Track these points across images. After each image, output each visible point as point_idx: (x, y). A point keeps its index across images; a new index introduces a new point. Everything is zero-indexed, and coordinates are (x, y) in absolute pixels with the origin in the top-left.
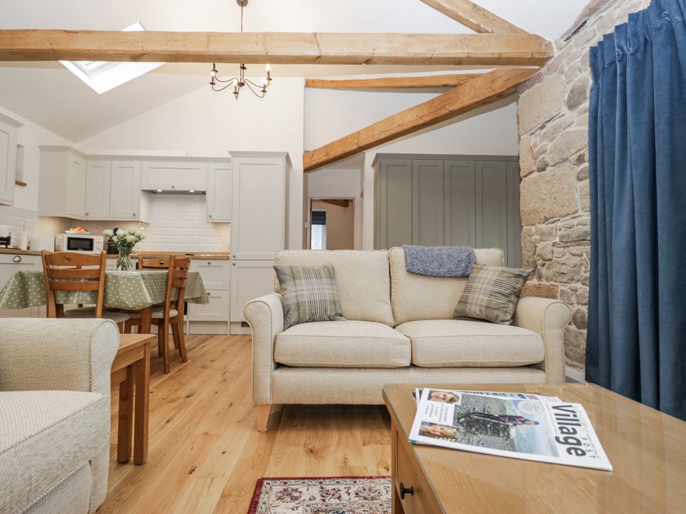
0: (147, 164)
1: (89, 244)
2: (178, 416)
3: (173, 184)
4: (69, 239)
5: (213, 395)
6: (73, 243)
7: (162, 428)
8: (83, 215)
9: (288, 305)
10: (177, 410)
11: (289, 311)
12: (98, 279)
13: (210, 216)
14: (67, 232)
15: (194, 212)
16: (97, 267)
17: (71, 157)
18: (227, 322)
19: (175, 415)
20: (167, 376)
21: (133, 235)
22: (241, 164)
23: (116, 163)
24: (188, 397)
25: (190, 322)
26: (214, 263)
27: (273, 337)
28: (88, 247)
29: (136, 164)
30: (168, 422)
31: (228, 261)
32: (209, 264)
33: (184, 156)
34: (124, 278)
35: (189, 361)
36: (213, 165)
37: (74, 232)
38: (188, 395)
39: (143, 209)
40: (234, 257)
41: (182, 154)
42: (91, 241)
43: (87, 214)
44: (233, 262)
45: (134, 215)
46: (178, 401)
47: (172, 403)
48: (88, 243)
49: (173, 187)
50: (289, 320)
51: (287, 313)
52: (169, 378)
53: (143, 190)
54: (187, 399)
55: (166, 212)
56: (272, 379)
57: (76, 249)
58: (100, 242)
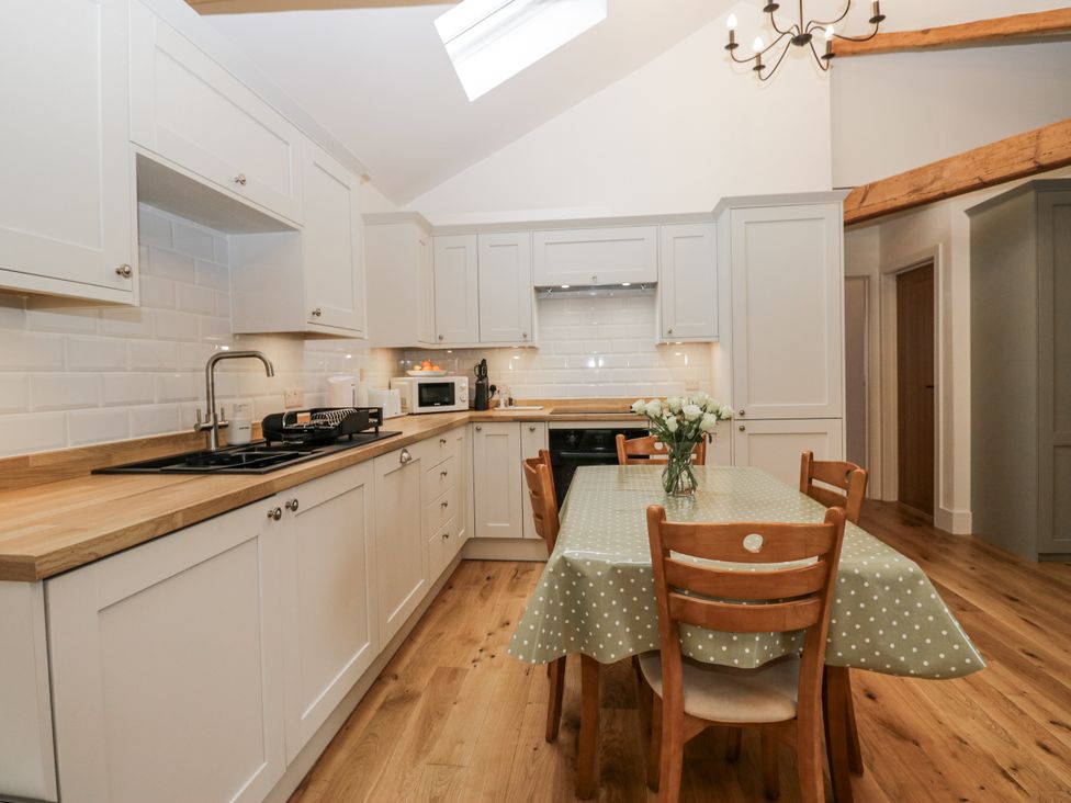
0: (541, 237)
3: (594, 272)
4: (422, 387)
6: (427, 394)
8: (435, 339)
13: (670, 332)
14: (411, 372)
15: (626, 321)
22: (746, 223)
23: (487, 239)
28: (448, 399)
29: (522, 238)
36: (669, 230)
37: (423, 373)
40: (743, 414)
42: (451, 387)
43: (441, 338)
44: (739, 424)
45: (525, 335)
49: (594, 279)
53: (534, 288)
55: (567, 323)
57: (431, 404)
58: (463, 387)
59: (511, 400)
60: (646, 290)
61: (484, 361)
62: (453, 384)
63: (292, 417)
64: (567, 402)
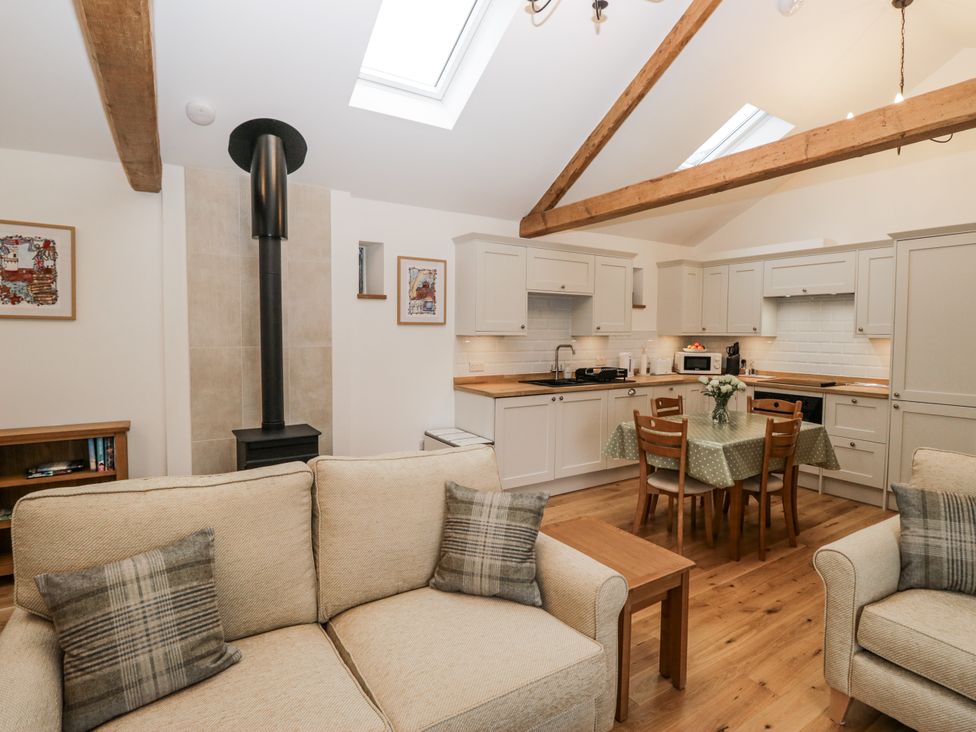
0: (771, 264)
1: (705, 364)
2: (744, 639)
3: (804, 287)
4: (686, 358)
5: (803, 624)
6: (691, 363)
7: (720, 648)
8: (700, 330)
9: (909, 555)
10: (746, 628)
11: (909, 563)
12: (680, 447)
13: (861, 330)
14: (685, 349)
15: (840, 319)
16: (680, 434)
17: (686, 269)
18: (882, 490)
19: (742, 634)
20: (762, 564)
21: (729, 383)
22: (910, 251)
23: (734, 267)
24: (770, 612)
25: (824, 477)
26: (861, 401)
27: (856, 608)
28: (705, 366)
29: (757, 265)
30: (729, 642)
31: (886, 401)
32: (854, 402)
33: (822, 246)
34: (705, 449)
35: (800, 547)
36: (865, 254)
37: (691, 351)
38: (770, 608)
39: (767, 319)
40: (897, 396)
41: (819, 244)
42: (709, 359)
43: (704, 329)
44: (894, 403)
45: (755, 329)
46: (754, 614)
47: (746, 614)
48: (705, 361)
49: (804, 291)
50: (908, 578)
51: (906, 566)
52: (760, 569)
53: (765, 298)
54: (767, 616)
55: (798, 320)
56: (852, 665)
57: (693, 369)
58: (717, 359)
59: (753, 370)
60: (848, 298)
61: (737, 343)
62: (709, 358)
63: (591, 370)
64: (794, 375)
